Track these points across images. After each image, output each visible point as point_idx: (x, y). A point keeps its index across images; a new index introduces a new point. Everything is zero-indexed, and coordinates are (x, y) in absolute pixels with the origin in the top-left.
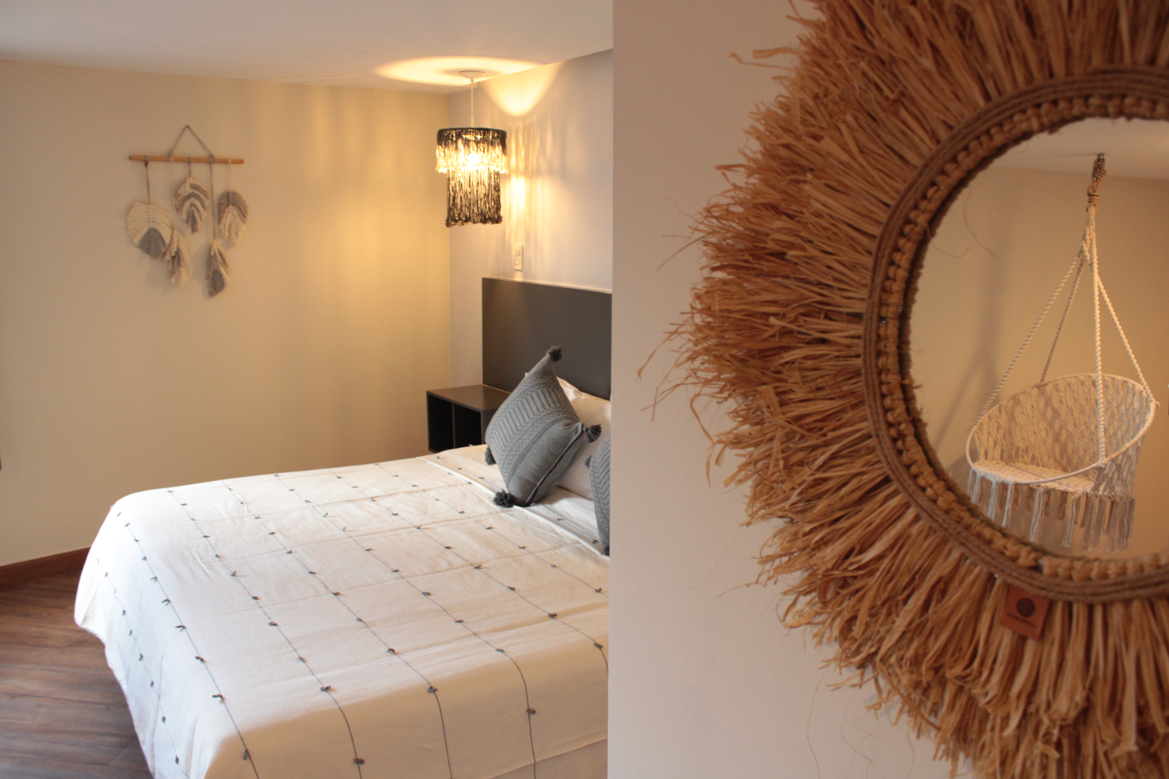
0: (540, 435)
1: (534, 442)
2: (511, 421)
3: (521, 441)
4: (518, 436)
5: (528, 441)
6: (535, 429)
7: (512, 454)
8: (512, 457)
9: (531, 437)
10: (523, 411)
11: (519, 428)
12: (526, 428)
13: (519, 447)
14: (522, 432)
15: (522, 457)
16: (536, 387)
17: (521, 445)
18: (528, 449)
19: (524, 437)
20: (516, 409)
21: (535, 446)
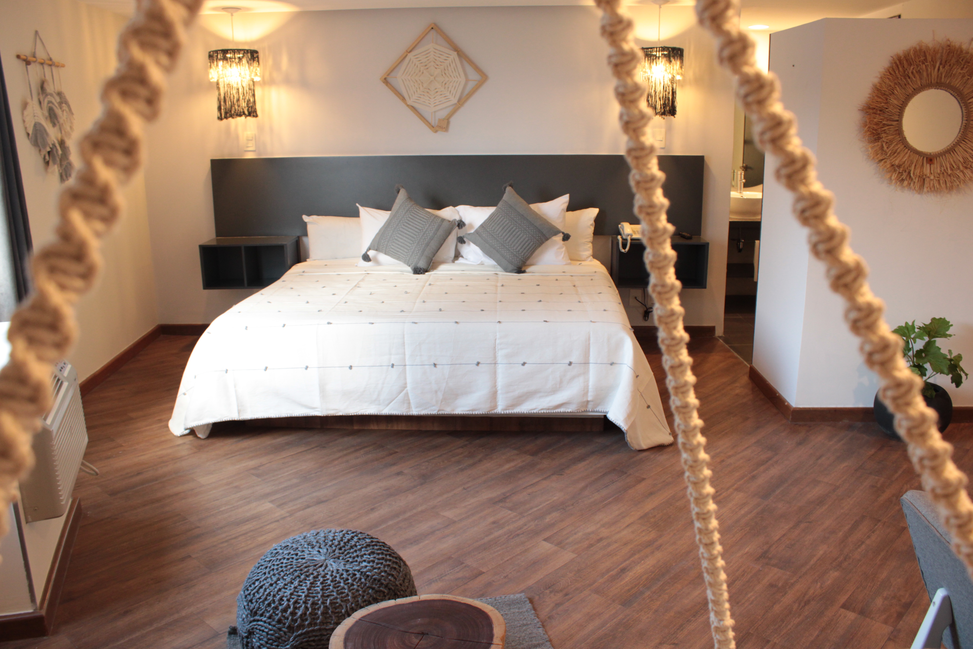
0: (438, 229)
1: (435, 234)
2: (410, 227)
3: (425, 235)
4: (422, 233)
5: (431, 234)
6: (433, 227)
7: (420, 243)
8: (421, 246)
9: (432, 232)
10: (416, 220)
11: (421, 228)
12: (426, 228)
13: (425, 239)
14: (424, 230)
15: (428, 245)
16: (414, 206)
17: (426, 237)
18: (431, 239)
19: (427, 232)
20: (410, 219)
21: (436, 236)
